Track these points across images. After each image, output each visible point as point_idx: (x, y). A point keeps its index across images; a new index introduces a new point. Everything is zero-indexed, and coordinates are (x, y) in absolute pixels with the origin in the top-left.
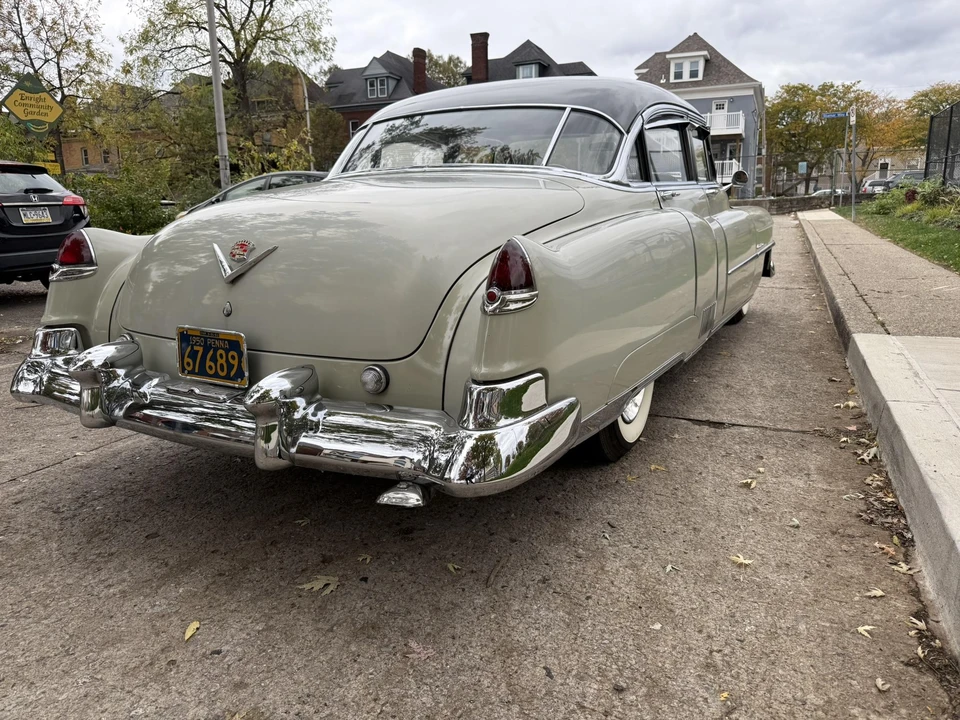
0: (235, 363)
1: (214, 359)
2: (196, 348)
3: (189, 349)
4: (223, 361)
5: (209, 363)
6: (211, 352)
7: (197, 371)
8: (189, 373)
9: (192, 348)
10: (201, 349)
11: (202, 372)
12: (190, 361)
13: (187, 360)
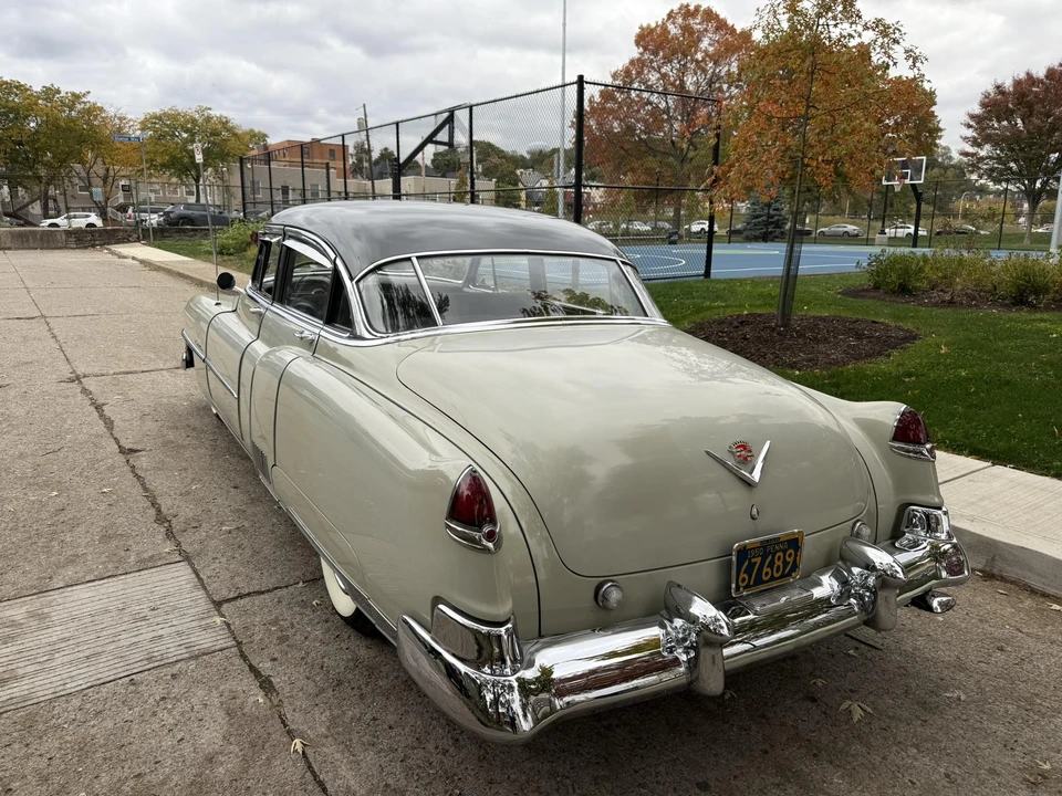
0: (790, 560)
1: (771, 565)
2: (753, 561)
3: (746, 563)
4: (780, 563)
5: (765, 570)
6: (770, 558)
7: (752, 583)
8: (745, 588)
9: (750, 561)
10: (759, 560)
11: (759, 581)
12: (746, 576)
13: (742, 575)
